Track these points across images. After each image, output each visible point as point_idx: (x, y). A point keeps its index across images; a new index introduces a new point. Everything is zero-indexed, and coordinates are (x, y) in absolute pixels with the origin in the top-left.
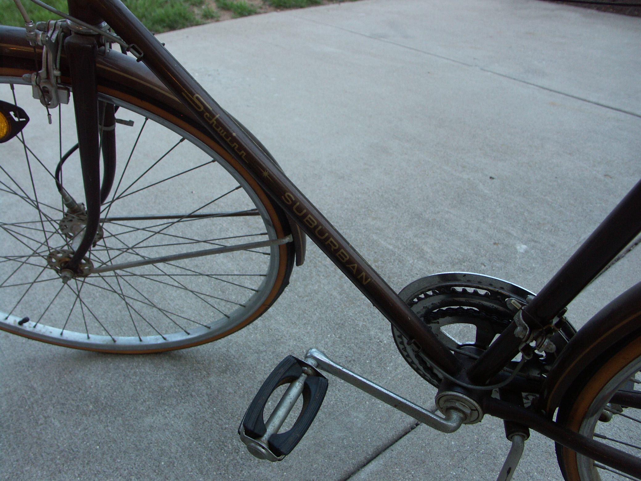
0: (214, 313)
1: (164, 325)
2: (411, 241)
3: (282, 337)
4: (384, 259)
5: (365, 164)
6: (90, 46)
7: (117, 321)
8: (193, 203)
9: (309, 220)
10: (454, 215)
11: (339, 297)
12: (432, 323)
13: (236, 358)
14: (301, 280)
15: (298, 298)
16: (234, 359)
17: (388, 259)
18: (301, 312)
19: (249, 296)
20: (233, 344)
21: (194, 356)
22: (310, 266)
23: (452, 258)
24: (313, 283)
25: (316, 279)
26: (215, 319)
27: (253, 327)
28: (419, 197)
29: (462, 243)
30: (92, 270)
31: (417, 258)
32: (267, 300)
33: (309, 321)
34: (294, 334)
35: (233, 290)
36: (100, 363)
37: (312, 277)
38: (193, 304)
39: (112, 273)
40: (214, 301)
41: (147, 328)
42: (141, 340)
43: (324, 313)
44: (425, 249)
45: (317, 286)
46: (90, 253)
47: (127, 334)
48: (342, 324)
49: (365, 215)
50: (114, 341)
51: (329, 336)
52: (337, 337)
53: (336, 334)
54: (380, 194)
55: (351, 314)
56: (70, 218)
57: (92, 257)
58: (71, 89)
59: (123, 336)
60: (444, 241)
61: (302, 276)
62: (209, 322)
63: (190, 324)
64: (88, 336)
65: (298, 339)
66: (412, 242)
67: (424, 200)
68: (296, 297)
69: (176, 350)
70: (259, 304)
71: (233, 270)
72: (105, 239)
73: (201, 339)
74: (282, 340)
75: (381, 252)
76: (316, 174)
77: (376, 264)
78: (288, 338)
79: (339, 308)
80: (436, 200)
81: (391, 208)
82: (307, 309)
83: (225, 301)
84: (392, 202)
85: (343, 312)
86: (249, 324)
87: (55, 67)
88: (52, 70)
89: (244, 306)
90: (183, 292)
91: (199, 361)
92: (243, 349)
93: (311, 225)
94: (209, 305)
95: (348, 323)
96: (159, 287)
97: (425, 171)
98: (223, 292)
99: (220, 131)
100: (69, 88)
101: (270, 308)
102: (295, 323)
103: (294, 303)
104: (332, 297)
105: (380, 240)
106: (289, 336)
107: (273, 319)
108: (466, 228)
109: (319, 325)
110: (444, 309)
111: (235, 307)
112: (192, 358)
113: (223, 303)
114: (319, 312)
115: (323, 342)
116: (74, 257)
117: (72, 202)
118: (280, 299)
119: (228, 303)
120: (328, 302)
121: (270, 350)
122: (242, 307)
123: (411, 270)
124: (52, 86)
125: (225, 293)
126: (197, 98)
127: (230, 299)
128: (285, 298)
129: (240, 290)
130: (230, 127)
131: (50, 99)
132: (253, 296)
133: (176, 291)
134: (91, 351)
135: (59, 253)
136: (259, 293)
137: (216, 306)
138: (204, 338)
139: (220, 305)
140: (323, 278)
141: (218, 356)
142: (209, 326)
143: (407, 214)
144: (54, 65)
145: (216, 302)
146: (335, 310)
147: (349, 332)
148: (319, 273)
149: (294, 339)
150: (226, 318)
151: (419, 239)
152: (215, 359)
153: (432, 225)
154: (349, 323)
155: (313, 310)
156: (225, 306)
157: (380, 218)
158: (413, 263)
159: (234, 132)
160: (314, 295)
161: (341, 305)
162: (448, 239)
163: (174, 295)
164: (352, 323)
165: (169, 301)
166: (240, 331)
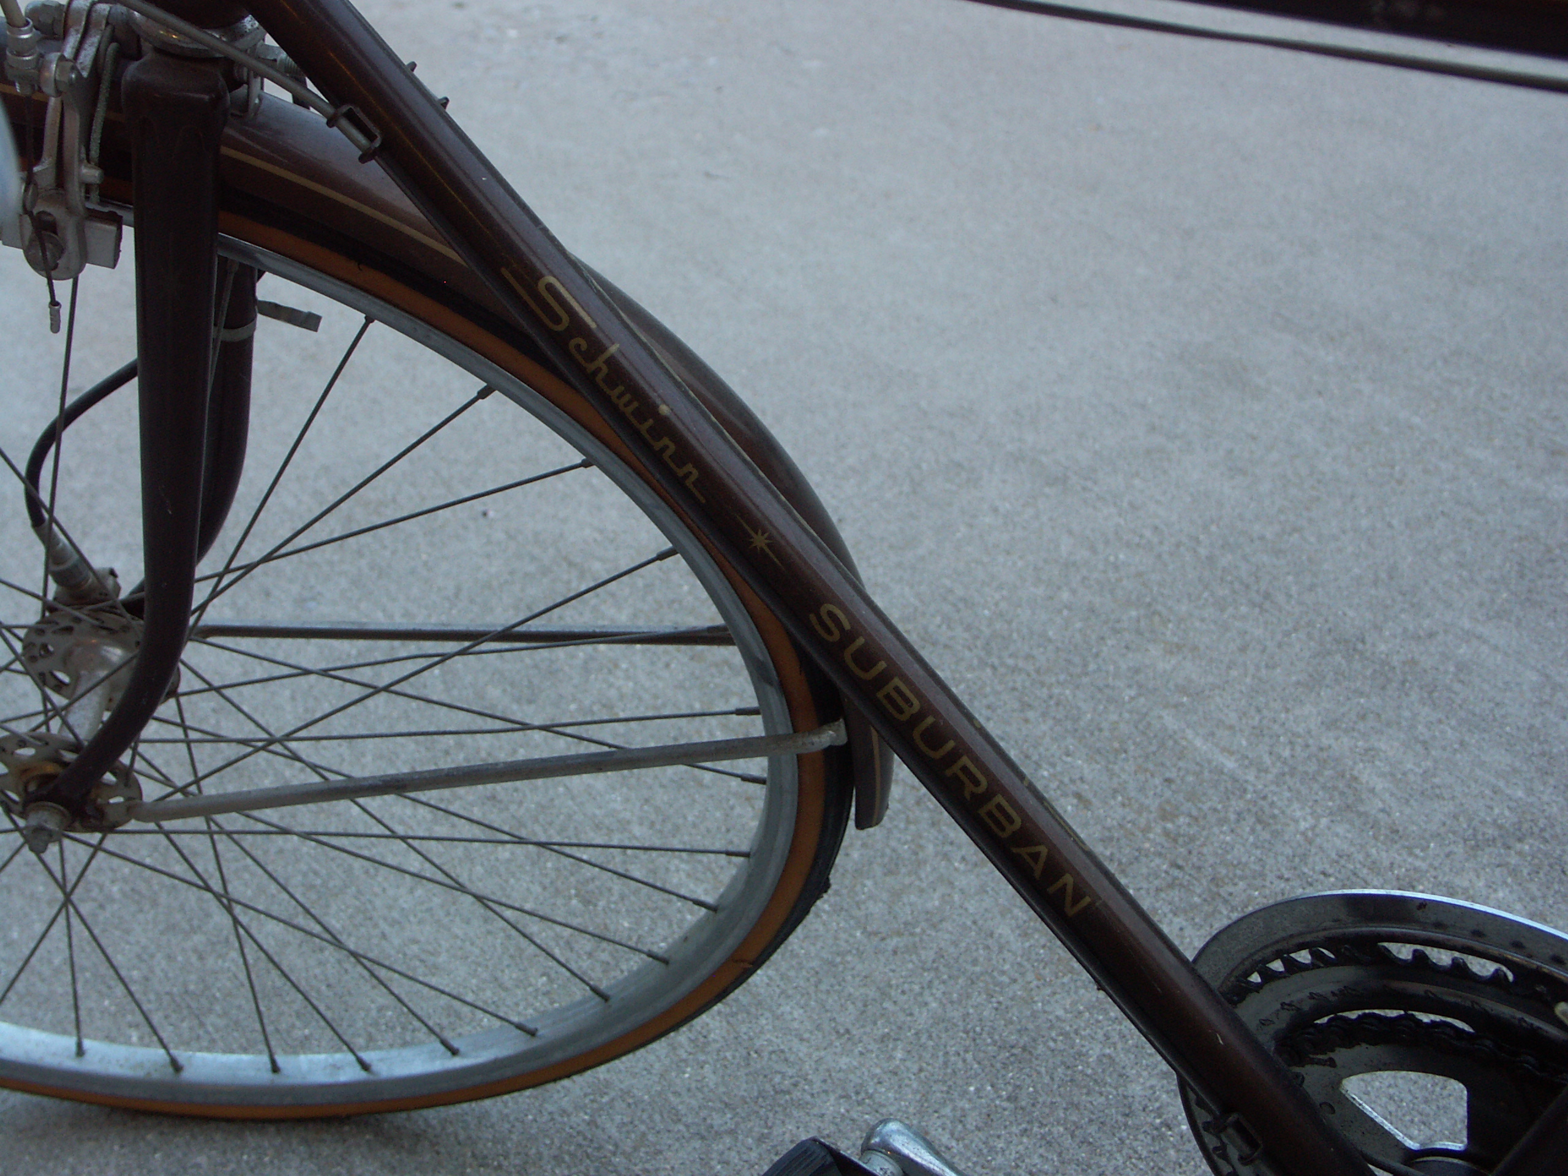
0: (551, 980)
1: (362, 1014)
2: (1311, 741)
3: (795, 1085)
4: (1200, 809)
5: (1152, 429)
6: (207, 97)
7: (186, 992)
8: (488, 556)
9: (895, 695)
10: (1496, 648)
11: (1016, 945)
12: (1312, 1062)
13: (624, 1153)
14: (878, 870)
15: (865, 941)
16: (614, 1154)
17: (1215, 810)
18: (872, 993)
19: (682, 920)
20: (613, 1100)
21: (469, 1138)
22: (916, 822)
23: (1470, 820)
24: (924, 885)
25: (934, 869)
26: (552, 1003)
27: (691, 1040)
28: (1357, 571)
29: (1517, 764)
30: (134, 808)
31: (1331, 814)
32: (745, 943)
33: (900, 1028)
34: (841, 1075)
35: (622, 897)
36: (116, 1148)
37: (920, 863)
38: (472, 944)
39: (199, 823)
40: (551, 933)
41: (298, 1023)
42: (275, 1069)
43: (960, 1002)
44: (1364, 778)
45: (937, 895)
46: (135, 753)
47: (221, 1044)
48: (1024, 1049)
49: (1139, 632)
50: (176, 1066)
51: (972, 1089)
52: (1000, 1097)
53: (1000, 1083)
54: (1203, 552)
55: (1060, 1012)
56: (65, 623)
57: (139, 765)
58: (128, 216)
59: (209, 1049)
60: (1444, 749)
61: (883, 856)
62: (530, 1011)
63: (458, 1016)
64: (80, 1045)
65: (857, 1093)
66: (1314, 749)
67: (1375, 583)
68: (858, 934)
69: (401, 1110)
70: (719, 955)
71: (629, 822)
72: (183, 699)
73: (496, 1076)
74: (796, 1094)
75: (1190, 778)
76: (959, 465)
77: (1169, 826)
78: (817, 1086)
79: (1016, 987)
80: (1426, 582)
81: (1243, 609)
82: (893, 982)
83: (593, 935)
84: (1247, 587)
85: (1029, 1001)
86: (675, 1027)
87: (84, 156)
88: (76, 163)
89: (665, 961)
90: (438, 897)
91: (485, 1157)
92: (650, 1117)
93: (901, 711)
94: (533, 949)
95: (1045, 1043)
96: (349, 871)
97: (1393, 467)
98: (587, 902)
99: (620, 397)
100: (120, 213)
101: (759, 972)
102: (848, 1031)
103: (849, 958)
104: (990, 942)
105: (1189, 733)
106: (825, 1081)
107: (768, 1014)
108: (1543, 703)
109: (936, 1047)
110: (1353, 1015)
111: (627, 960)
112: (459, 1143)
113: (586, 944)
114: (939, 994)
115: (947, 1111)
116: (77, 760)
117: (75, 566)
118: (795, 940)
119: (604, 944)
120: (975, 962)
121: (751, 1130)
122: (656, 962)
123: (1304, 857)
124: (70, 210)
125: (596, 905)
126: (550, 288)
127: (612, 927)
128: (817, 937)
129: (649, 898)
130: (650, 386)
131: (61, 250)
132: (700, 926)
133: (411, 891)
134: (82, 1102)
135: (23, 743)
136: (721, 915)
137: (557, 952)
138: (509, 1072)
139: (572, 949)
140: (962, 867)
141: (557, 1142)
142: (531, 1026)
143: (1302, 635)
144: (83, 150)
145: (558, 937)
146: (1001, 993)
147: (1047, 1079)
148: (947, 848)
149: (840, 1092)
150: (598, 999)
151: (1345, 740)
152: (545, 1152)
153: (1403, 682)
154: (1051, 1044)
155: (917, 988)
156: (590, 955)
157: (1195, 648)
158: (1313, 828)
159: (665, 402)
160: (923, 931)
161: (1023, 974)
162: (1462, 743)
163: (405, 906)
164: (1061, 1046)
165: (384, 926)
166: (641, 1052)
